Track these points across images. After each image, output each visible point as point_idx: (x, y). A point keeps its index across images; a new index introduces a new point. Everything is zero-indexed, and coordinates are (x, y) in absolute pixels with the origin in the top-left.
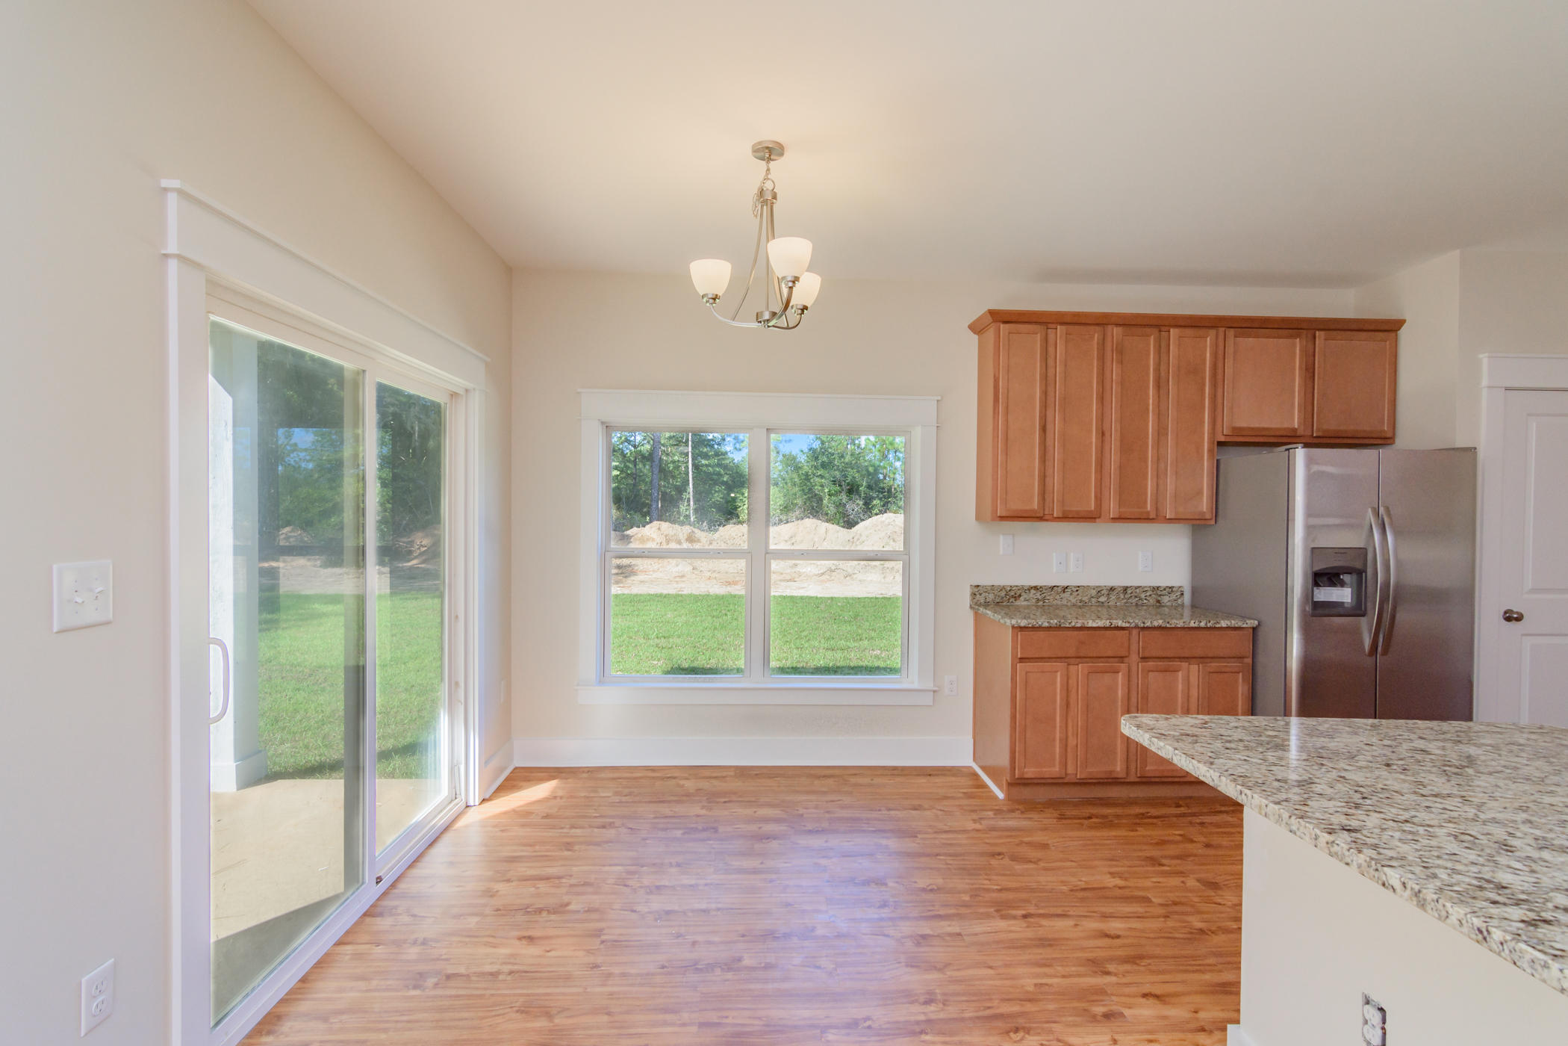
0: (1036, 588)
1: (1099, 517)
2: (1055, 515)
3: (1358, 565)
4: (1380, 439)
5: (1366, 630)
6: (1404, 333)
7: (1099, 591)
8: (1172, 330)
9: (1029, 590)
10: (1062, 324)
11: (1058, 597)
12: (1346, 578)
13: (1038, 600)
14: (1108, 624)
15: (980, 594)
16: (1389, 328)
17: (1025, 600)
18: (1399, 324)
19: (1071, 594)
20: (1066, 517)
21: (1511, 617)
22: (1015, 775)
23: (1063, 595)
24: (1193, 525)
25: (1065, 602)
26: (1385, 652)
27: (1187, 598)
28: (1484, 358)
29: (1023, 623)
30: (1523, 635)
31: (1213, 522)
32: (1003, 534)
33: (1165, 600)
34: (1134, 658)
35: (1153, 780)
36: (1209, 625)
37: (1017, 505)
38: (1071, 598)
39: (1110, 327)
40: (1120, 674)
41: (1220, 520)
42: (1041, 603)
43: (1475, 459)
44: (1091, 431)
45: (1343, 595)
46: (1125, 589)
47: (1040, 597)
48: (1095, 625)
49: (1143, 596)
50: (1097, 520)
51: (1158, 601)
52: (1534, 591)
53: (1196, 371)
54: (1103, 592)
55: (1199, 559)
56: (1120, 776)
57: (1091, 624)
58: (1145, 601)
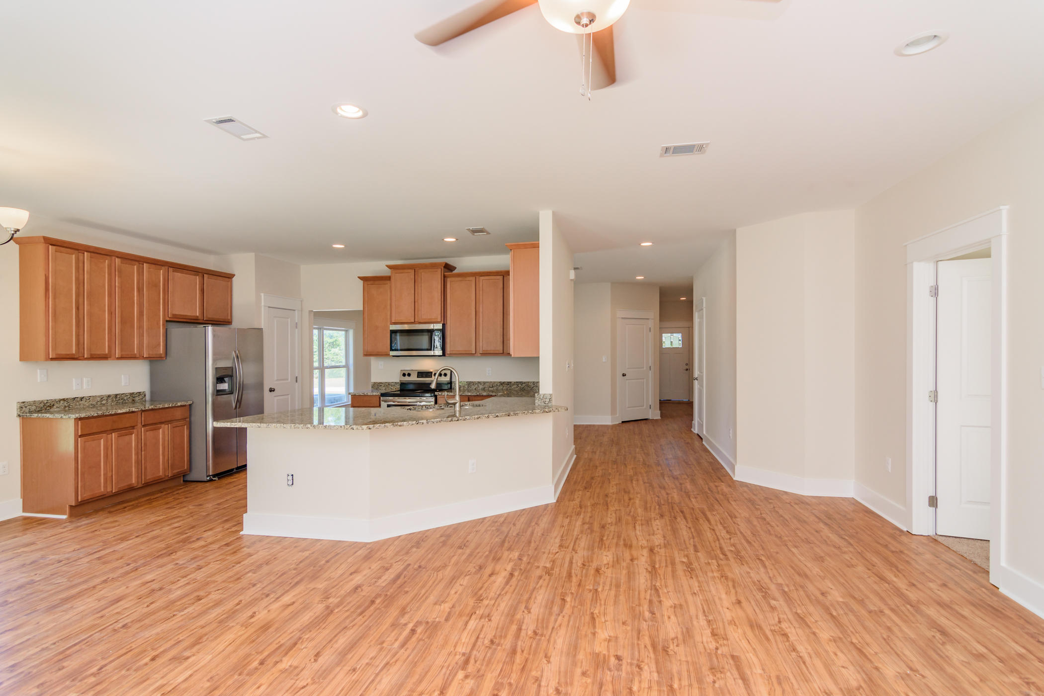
0: (64, 400)
1: (110, 357)
2: (85, 357)
3: (230, 374)
4: (226, 322)
5: (233, 399)
6: (234, 279)
7: (102, 398)
8: (145, 264)
9: (60, 401)
10: (87, 251)
11: (77, 404)
12: (226, 379)
13: (65, 407)
14: (128, 410)
15: (26, 407)
16: (229, 277)
17: (57, 407)
18: (234, 275)
19: (86, 401)
20: (93, 357)
21: (271, 390)
22: (78, 500)
23: (81, 402)
24: (150, 361)
25: (82, 406)
26: (239, 408)
27: (148, 397)
28: (262, 295)
29: (83, 415)
30: (275, 396)
31: (165, 358)
32: (40, 369)
33: (137, 399)
34: (139, 425)
35: (149, 484)
36: (173, 405)
37: (62, 351)
38: (86, 403)
39: (114, 257)
40: (133, 435)
41: (168, 358)
42: (67, 408)
43: (262, 332)
44: (105, 311)
45: (225, 386)
46: (116, 395)
47: (66, 405)
48: (121, 412)
49: (125, 398)
50: (109, 359)
51: (133, 400)
52: (277, 380)
53: (156, 286)
54: (104, 398)
55: (154, 377)
56: (135, 485)
57: (120, 411)
58: (127, 401)
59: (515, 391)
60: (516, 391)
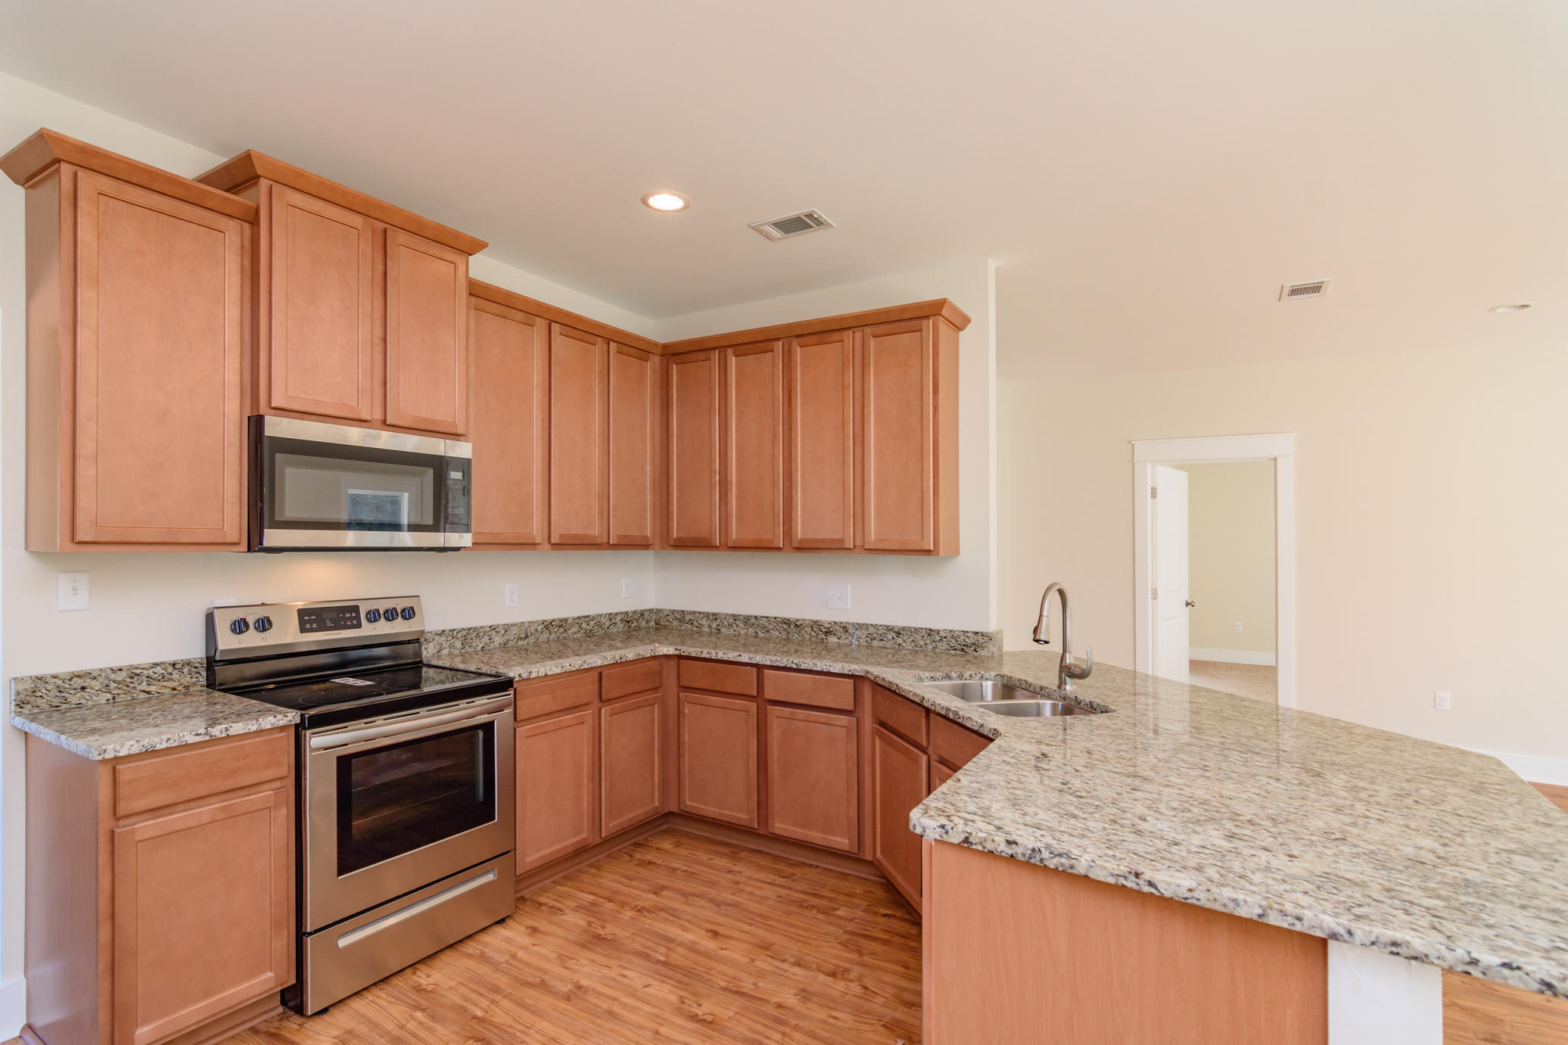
59: (574, 640)
60: (578, 639)
